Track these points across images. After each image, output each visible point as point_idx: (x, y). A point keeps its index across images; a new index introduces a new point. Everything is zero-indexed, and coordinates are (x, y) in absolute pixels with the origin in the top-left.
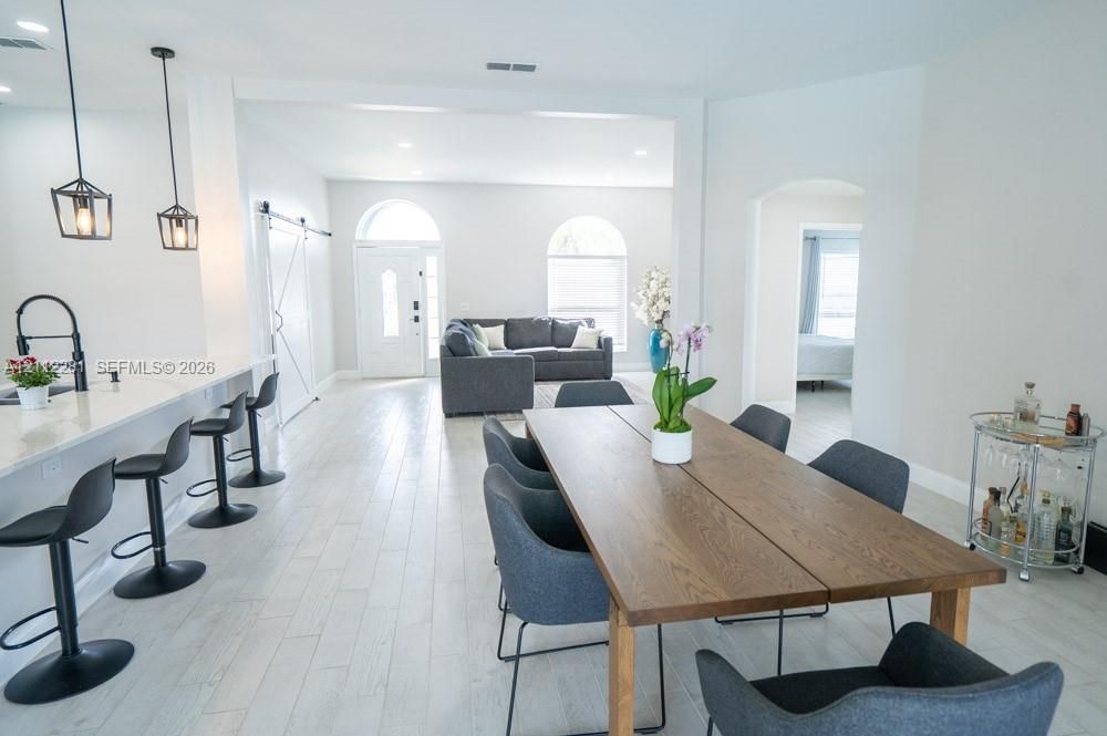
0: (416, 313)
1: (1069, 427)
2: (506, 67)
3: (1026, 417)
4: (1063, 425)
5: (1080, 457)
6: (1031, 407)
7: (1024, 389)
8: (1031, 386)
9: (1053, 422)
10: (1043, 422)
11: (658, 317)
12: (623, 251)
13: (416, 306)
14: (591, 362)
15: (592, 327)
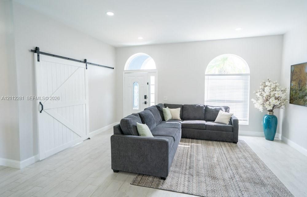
0: (145, 100)
11: (270, 108)
12: (248, 72)
13: (145, 97)
14: (225, 132)
15: (228, 112)
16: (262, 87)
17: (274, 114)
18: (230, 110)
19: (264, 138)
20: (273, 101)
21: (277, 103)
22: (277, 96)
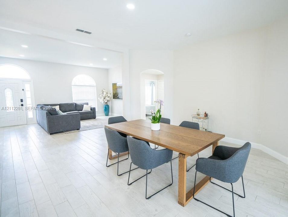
0: (22, 103)
1: (205, 116)
2: (82, 31)
3: (198, 115)
4: (204, 116)
5: (206, 121)
6: (199, 113)
7: (198, 110)
8: (199, 109)
9: (202, 115)
10: (201, 116)
11: (106, 102)
12: (95, 85)
13: (22, 101)
14: (90, 114)
15: (88, 105)
16: (102, 92)
17: (108, 104)
18: (89, 104)
19: (105, 116)
20: (107, 98)
21: (109, 99)
22: (108, 96)
